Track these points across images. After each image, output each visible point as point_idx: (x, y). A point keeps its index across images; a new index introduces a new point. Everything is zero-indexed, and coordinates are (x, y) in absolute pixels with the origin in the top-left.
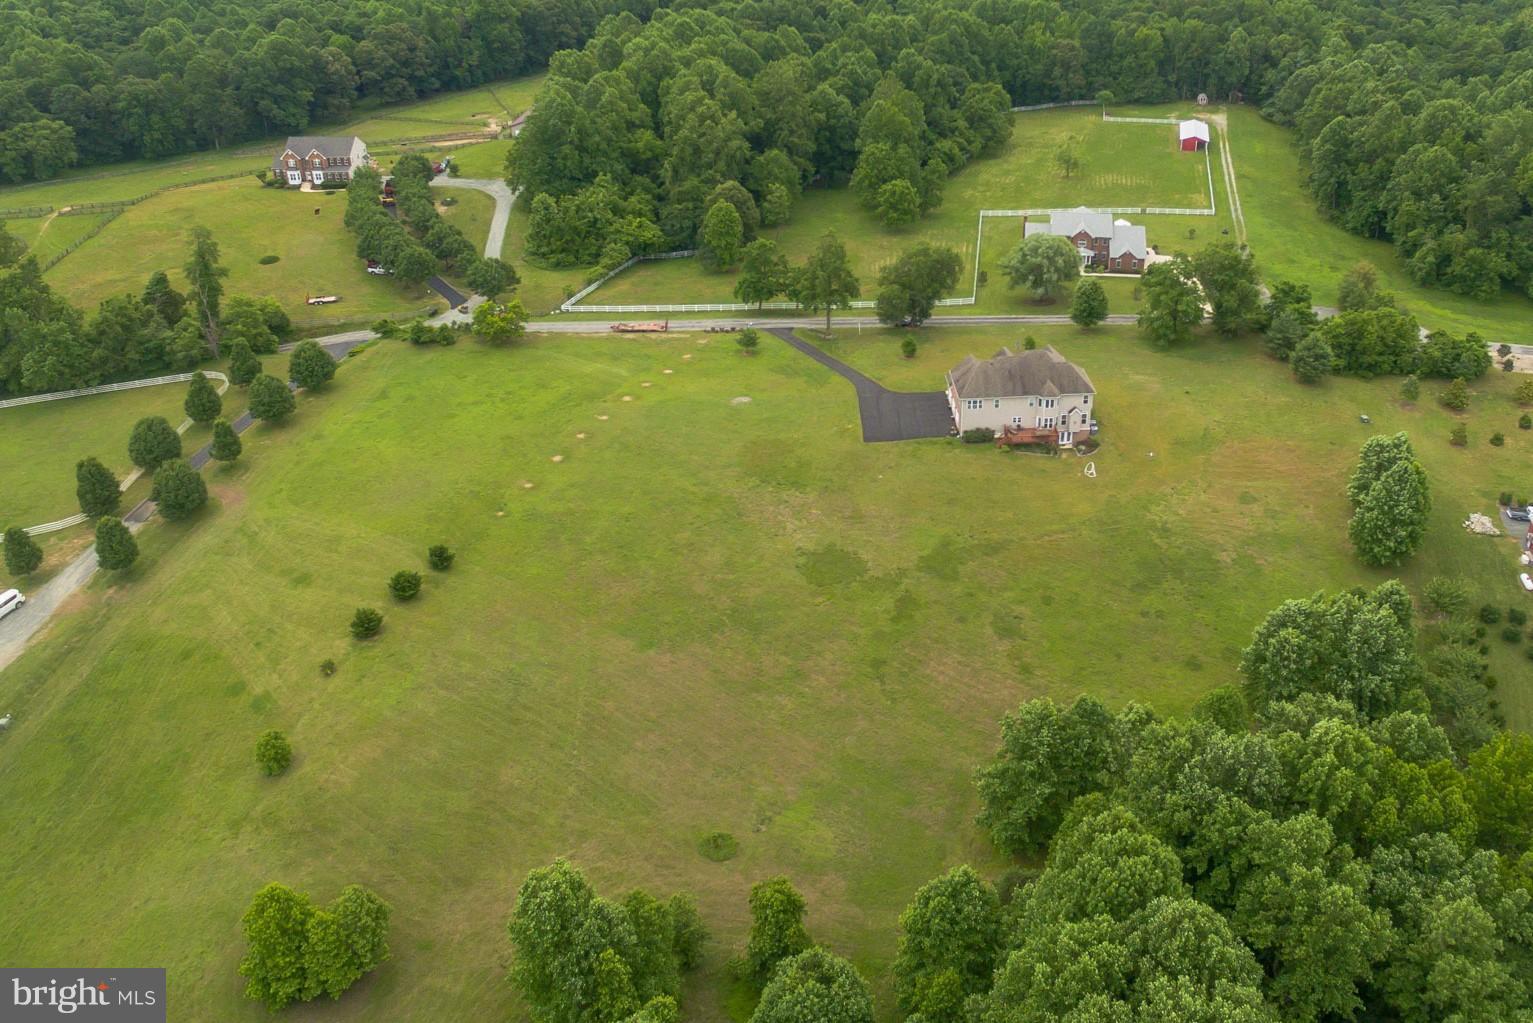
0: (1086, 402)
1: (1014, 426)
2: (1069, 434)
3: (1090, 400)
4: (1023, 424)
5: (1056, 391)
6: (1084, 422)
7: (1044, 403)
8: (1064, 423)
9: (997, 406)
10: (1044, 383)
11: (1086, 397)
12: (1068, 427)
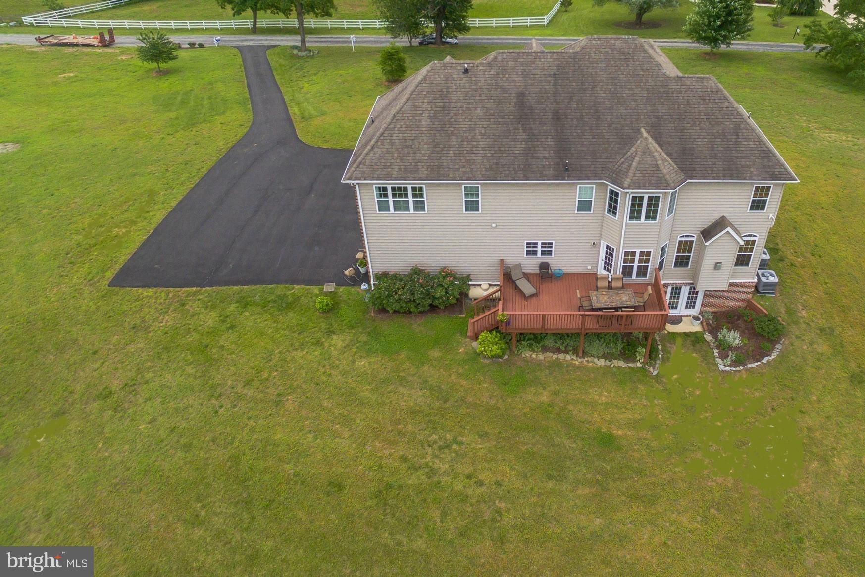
0: (758, 205)
1: (531, 265)
2: (693, 293)
3: (774, 201)
4: (560, 262)
5: (668, 167)
6: (742, 260)
7: (625, 205)
8: (682, 261)
9: (472, 206)
10: (628, 139)
11: (763, 191)
12: (695, 276)
